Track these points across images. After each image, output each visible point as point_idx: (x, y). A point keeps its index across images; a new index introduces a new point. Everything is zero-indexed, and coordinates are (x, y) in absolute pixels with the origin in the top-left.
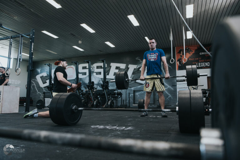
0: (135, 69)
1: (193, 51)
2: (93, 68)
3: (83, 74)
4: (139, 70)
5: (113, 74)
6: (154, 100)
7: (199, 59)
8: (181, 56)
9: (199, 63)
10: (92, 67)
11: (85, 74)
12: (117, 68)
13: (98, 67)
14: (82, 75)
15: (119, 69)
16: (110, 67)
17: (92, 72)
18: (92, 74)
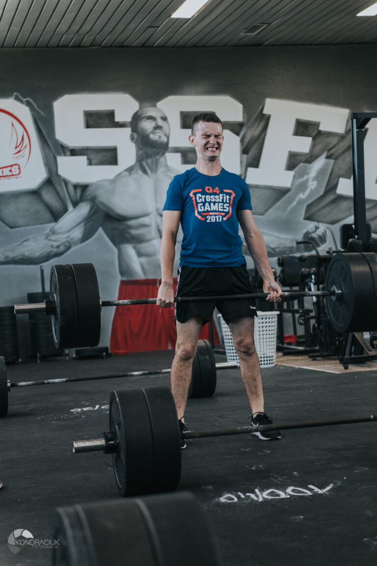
2: (160, 122)
3: (96, 157)
5: (284, 160)
10: (151, 118)
11: (109, 156)
12: (303, 128)
13: (189, 120)
14: (90, 163)
15: (314, 133)
16: (262, 124)
17: (154, 150)
18: (158, 157)
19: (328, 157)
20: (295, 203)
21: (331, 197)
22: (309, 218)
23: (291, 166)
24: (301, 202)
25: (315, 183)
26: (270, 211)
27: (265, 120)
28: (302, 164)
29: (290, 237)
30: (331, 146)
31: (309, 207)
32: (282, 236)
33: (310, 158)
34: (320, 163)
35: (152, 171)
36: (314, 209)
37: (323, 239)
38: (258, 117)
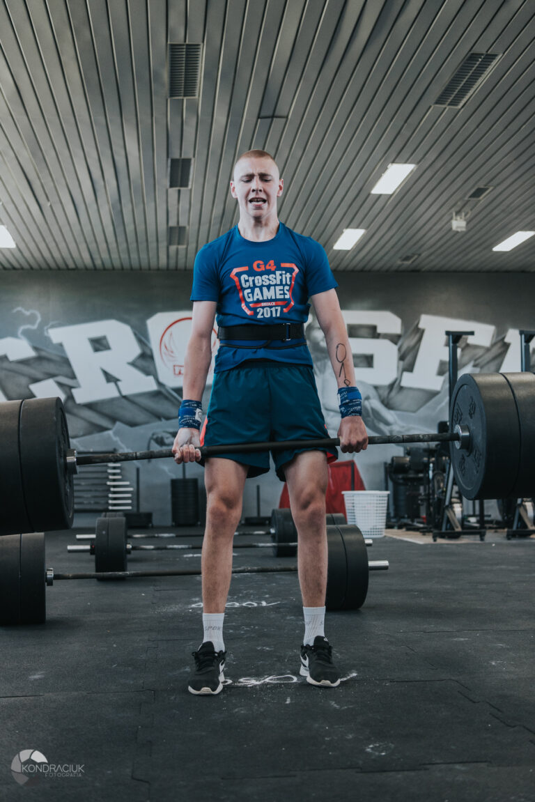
5: (434, 367)
13: (356, 331)
15: (463, 345)
16: (418, 336)
17: (324, 355)
18: (326, 361)
19: (475, 366)
20: (443, 404)
23: (440, 373)
26: (422, 409)
27: (421, 333)
30: (477, 356)
35: (320, 371)
38: (414, 331)
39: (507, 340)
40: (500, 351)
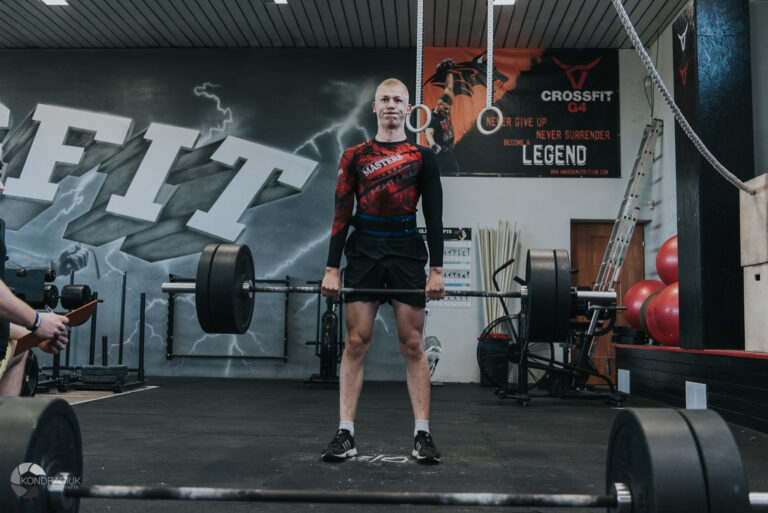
0: (183, 151)
1: (506, 79)
4: (211, 161)
5: (48, 171)
6: (286, 335)
7: (534, 123)
8: (446, 99)
9: (536, 147)
12: (75, 137)
15: (88, 143)
16: (30, 130)
19: (98, 171)
20: (55, 219)
21: (99, 215)
22: (69, 237)
23: (55, 179)
24: (62, 219)
25: (82, 198)
26: (26, 226)
27: (34, 127)
28: (69, 176)
29: (44, 256)
30: (106, 158)
31: (71, 224)
32: (36, 255)
33: (80, 171)
34: (90, 176)
36: (77, 227)
37: (83, 262)
38: (25, 123)
39: (146, 137)
40: (136, 152)
